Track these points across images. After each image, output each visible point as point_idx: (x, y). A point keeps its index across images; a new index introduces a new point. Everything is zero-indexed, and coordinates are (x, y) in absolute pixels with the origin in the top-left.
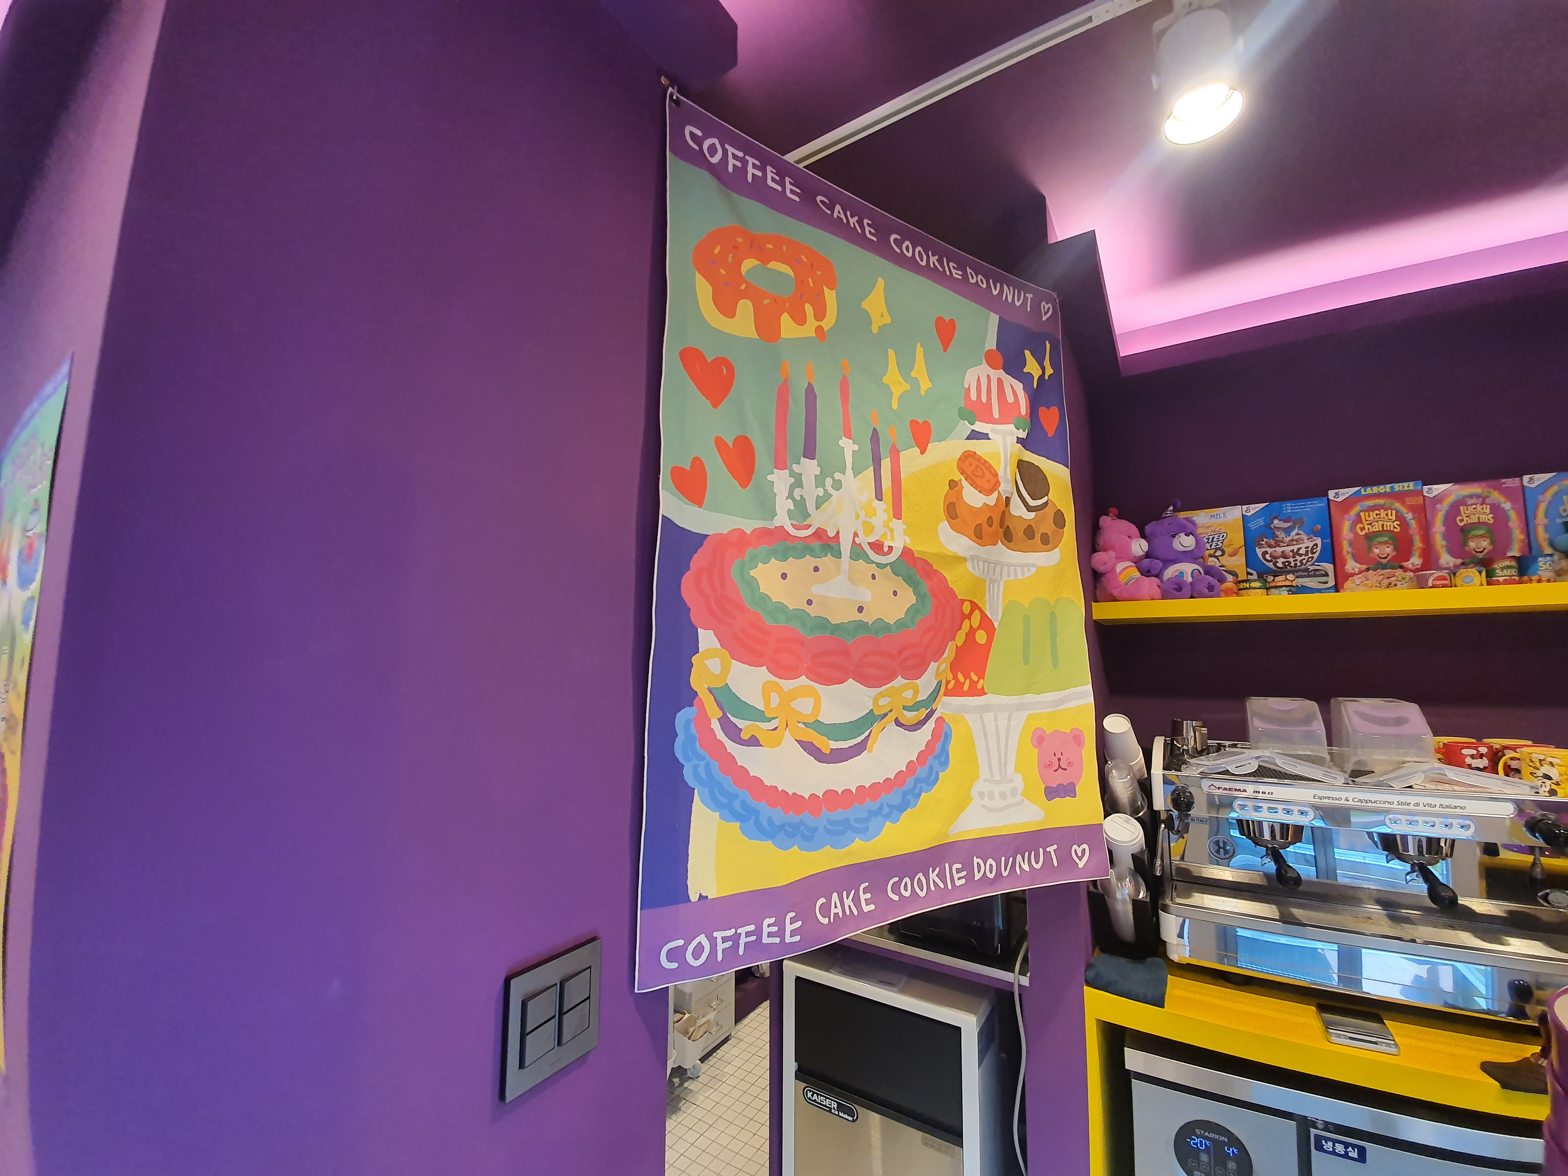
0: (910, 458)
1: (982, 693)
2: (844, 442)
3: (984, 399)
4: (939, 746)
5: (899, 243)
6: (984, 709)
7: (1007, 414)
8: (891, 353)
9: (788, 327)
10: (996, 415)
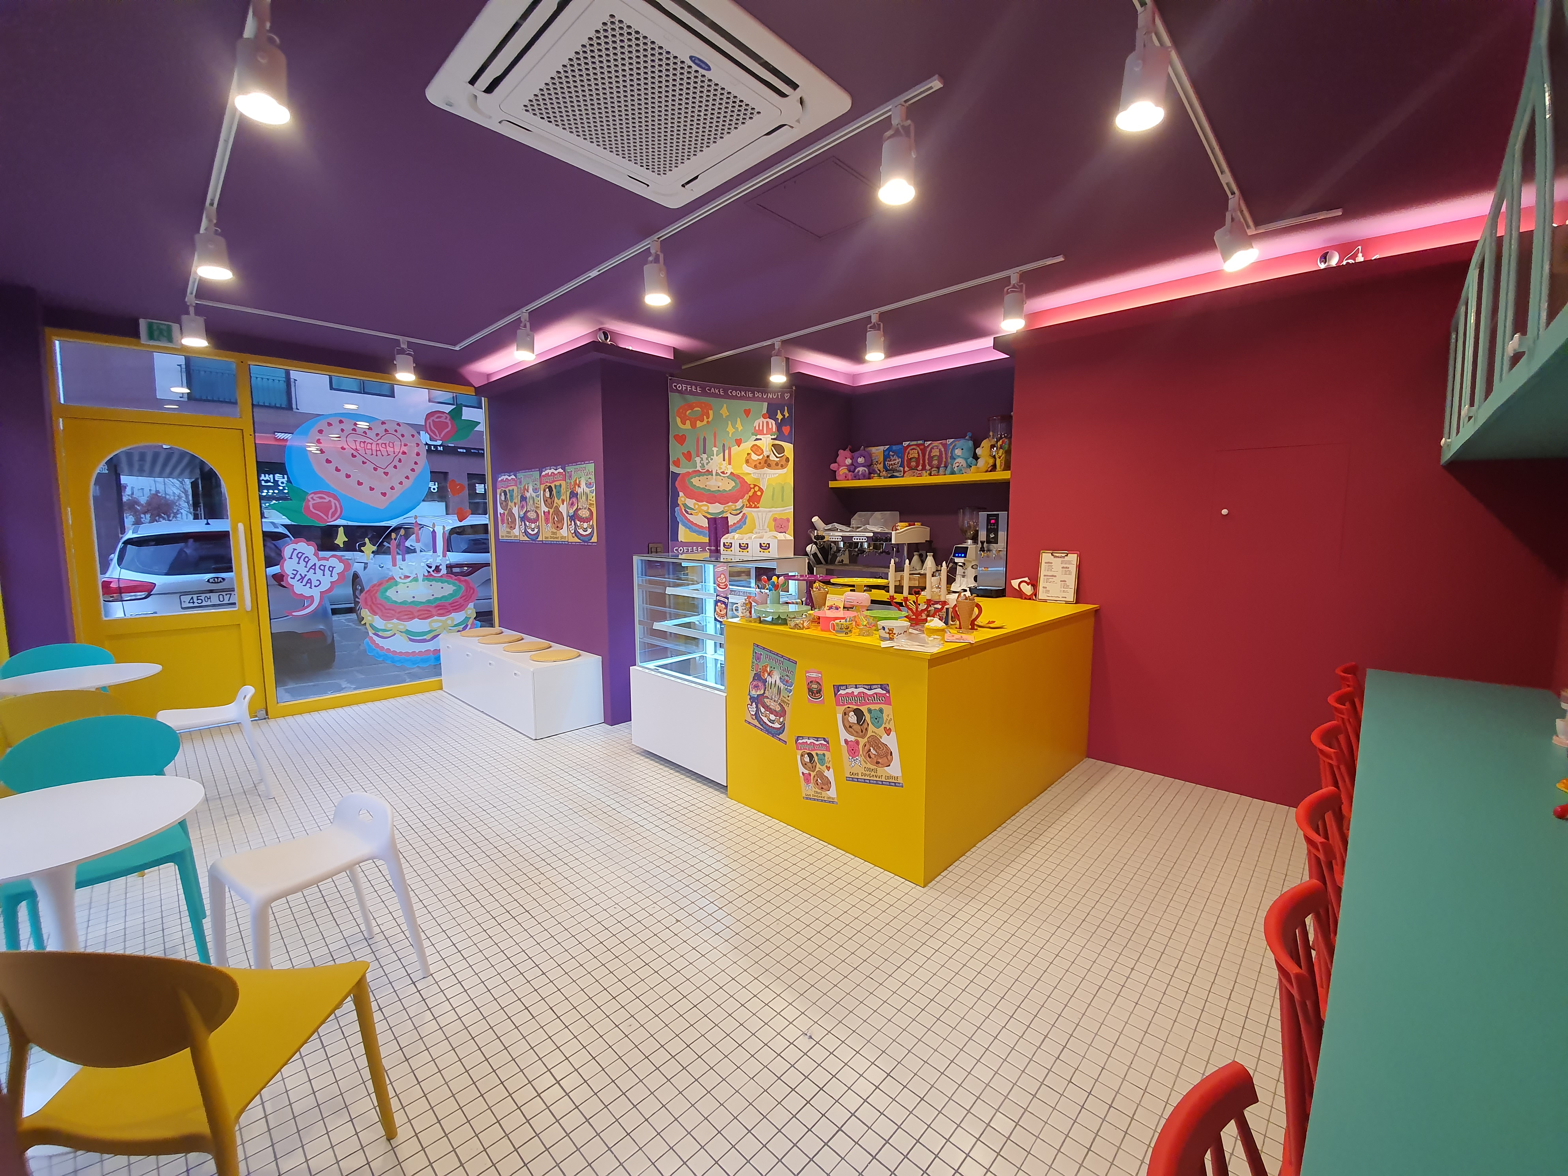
0: (735, 449)
1: (758, 507)
2: (714, 449)
3: (761, 428)
4: (743, 520)
5: (731, 392)
6: (759, 511)
7: (769, 431)
8: (729, 422)
9: (699, 424)
10: (765, 432)
